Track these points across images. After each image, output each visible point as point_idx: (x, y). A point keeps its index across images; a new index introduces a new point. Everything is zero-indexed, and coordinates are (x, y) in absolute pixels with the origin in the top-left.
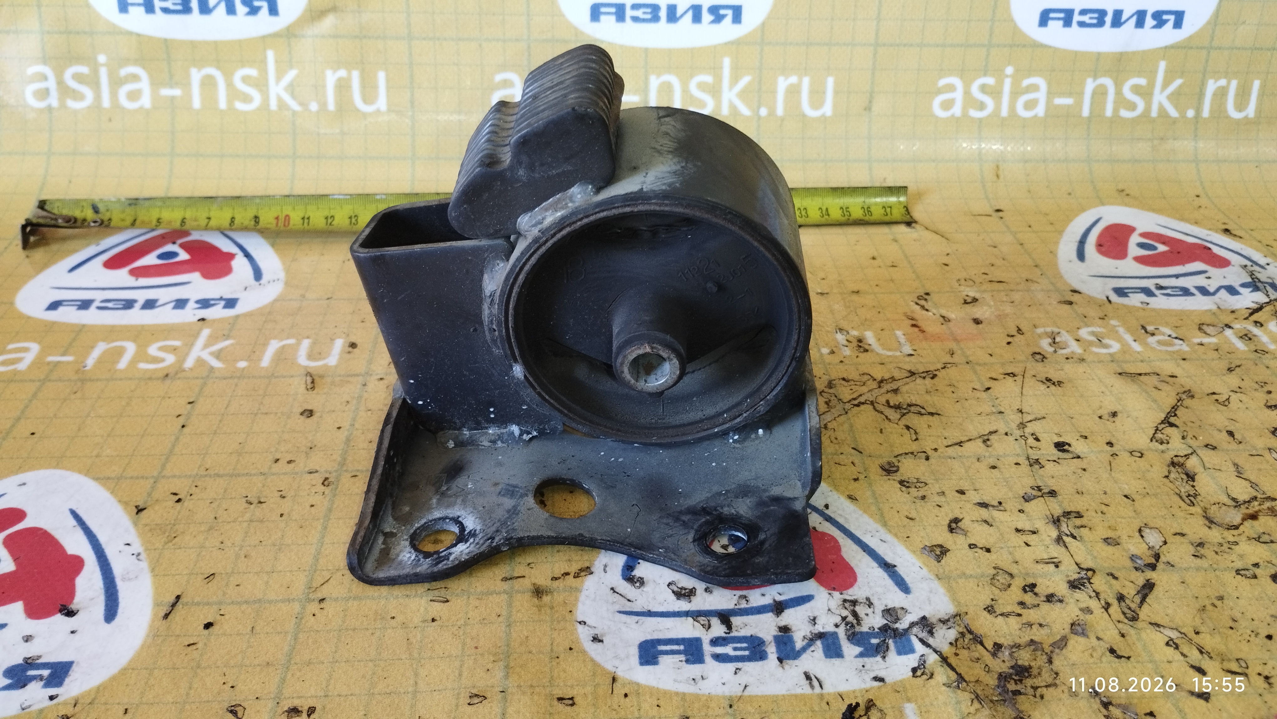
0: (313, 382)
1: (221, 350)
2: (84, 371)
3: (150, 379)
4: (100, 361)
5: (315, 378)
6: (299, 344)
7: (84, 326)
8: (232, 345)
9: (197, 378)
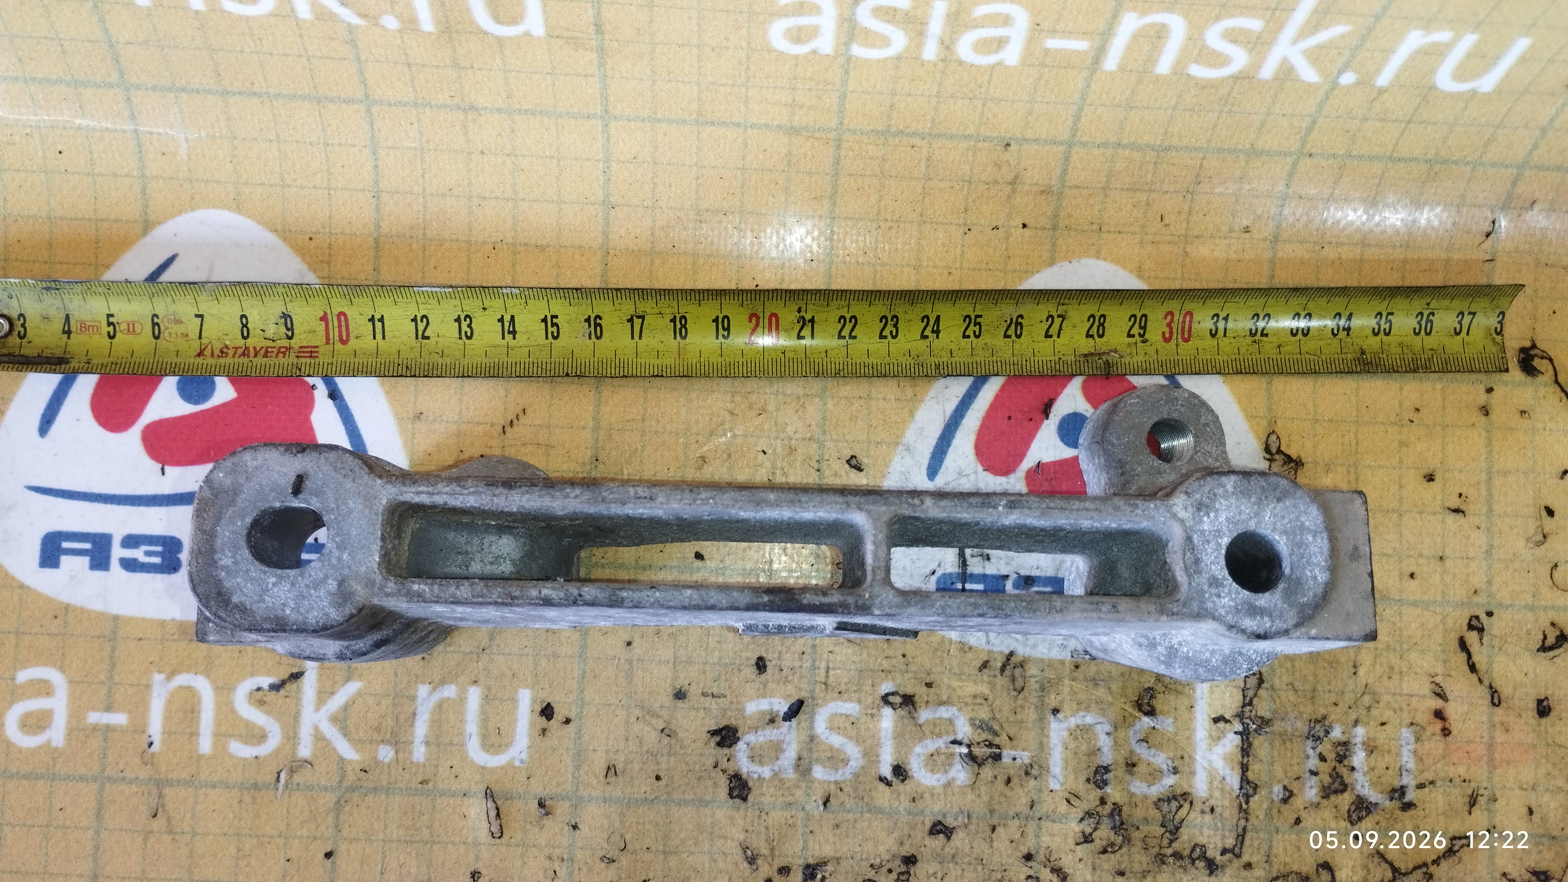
0: (498, 815)
1: (346, 708)
2: (153, 756)
3: (256, 786)
4: (168, 733)
5: (499, 803)
6: (462, 699)
7: (116, 618)
8: (359, 693)
9: (326, 789)
